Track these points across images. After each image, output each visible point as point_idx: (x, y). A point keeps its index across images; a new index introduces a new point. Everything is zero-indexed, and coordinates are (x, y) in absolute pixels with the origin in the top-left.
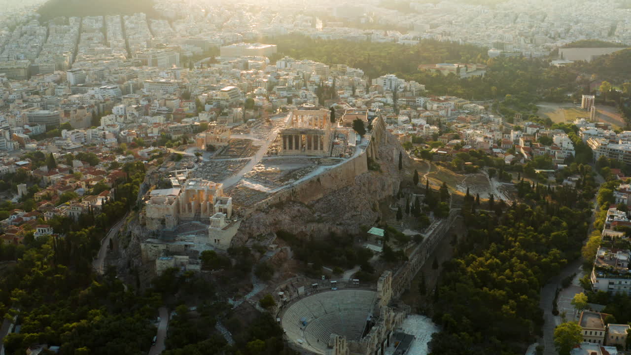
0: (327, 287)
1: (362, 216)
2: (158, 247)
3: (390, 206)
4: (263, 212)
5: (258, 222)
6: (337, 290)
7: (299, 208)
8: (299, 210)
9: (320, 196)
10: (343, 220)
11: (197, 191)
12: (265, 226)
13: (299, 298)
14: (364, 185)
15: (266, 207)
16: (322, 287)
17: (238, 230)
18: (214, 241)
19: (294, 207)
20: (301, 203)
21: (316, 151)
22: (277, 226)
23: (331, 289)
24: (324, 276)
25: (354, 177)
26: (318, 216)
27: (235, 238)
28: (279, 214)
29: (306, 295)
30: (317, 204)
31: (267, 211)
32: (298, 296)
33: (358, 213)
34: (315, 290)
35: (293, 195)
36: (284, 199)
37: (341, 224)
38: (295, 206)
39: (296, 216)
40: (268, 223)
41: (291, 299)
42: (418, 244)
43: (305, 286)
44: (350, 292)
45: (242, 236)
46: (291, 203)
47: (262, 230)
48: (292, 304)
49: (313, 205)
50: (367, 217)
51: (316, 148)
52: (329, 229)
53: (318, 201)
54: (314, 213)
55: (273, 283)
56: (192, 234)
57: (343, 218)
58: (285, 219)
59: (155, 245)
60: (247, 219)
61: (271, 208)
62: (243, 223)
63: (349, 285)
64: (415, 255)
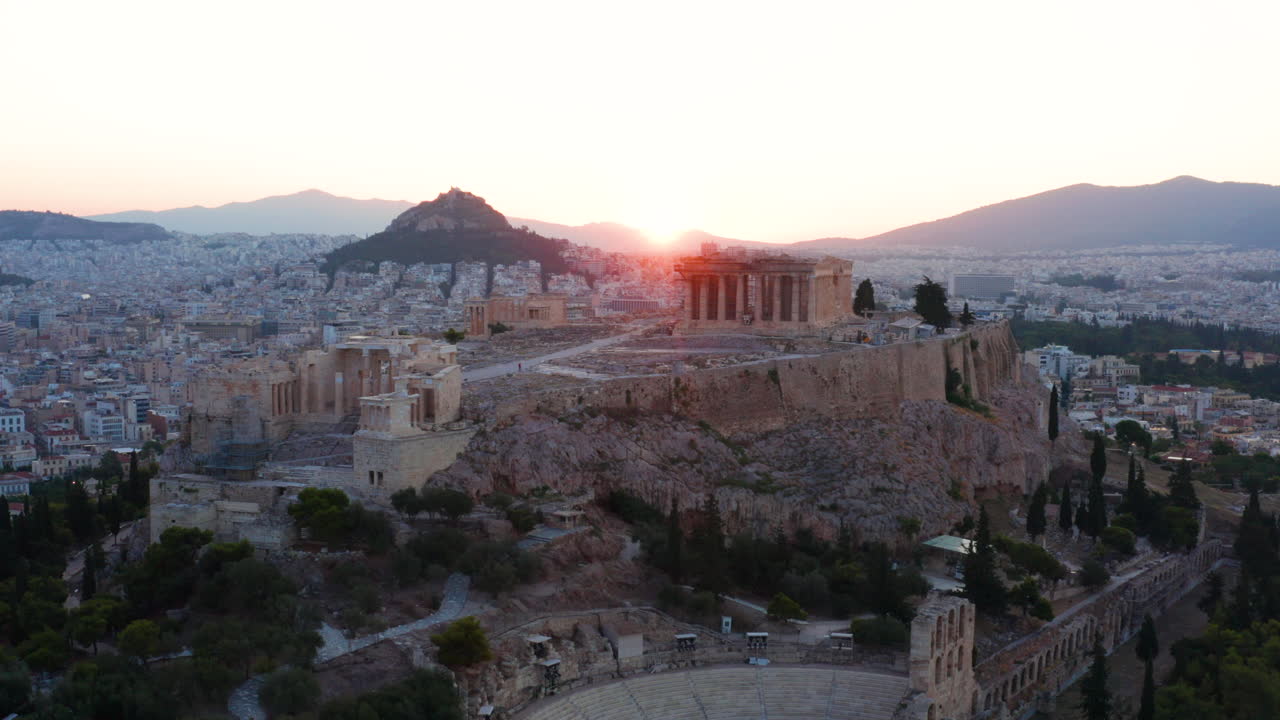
0: (734, 654)
1: (911, 496)
2: (196, 491)
3: (1016, 511)
4: (560, 420)
5: (538, 447)
6: (768, 666)
7: (690, 435)
8: (692, 444)
9: (776, 424)
10: (843, 498)
11: (365, 353)
12: (562, 465)
13: (619, 674)
14: (929, 428)
15: (573, 410)
16: (713, 653)
17: (459, 456)
18: (368, 477)
19: (675, 428)
20: (703, 426)
21: (785, 324)
22: (608, 474)
23: (747, 662)
24: (729, 620)
25: (896, 401)
26: (757, 473)
27: (438, 477)
28: (619, 438)
29: (648, 669)
30: (763, 443)
31: (577, 421)
32: (615, 668)
33: (896, 486)
34: (683, 655)
35: (677, 396)
36: (644, 403)
37: (834, 508)
38: (680, 426)
39: (681, 458)
40: (574, 460)
41: (586, 673)
42: (1091, 592)
43: (647, 639)
44: (817, 678)
45: (467, 473)
46: (667, 418)
47: (550, 473)
48: (580, 689)
49: (746, 444)
50: (929, 507)
51: (786, 316)
52: (794, 517)
53: (766, 436)
54: (744, 462)
55: (523, 607)
56: (311, 464)
57: (842, 490)
58: (639, 456)
59: (188, 486)
60: (496, 430)
61: (593, 416)
62: (480, 439)
63: (816, 655)
64: (1079, 613)
